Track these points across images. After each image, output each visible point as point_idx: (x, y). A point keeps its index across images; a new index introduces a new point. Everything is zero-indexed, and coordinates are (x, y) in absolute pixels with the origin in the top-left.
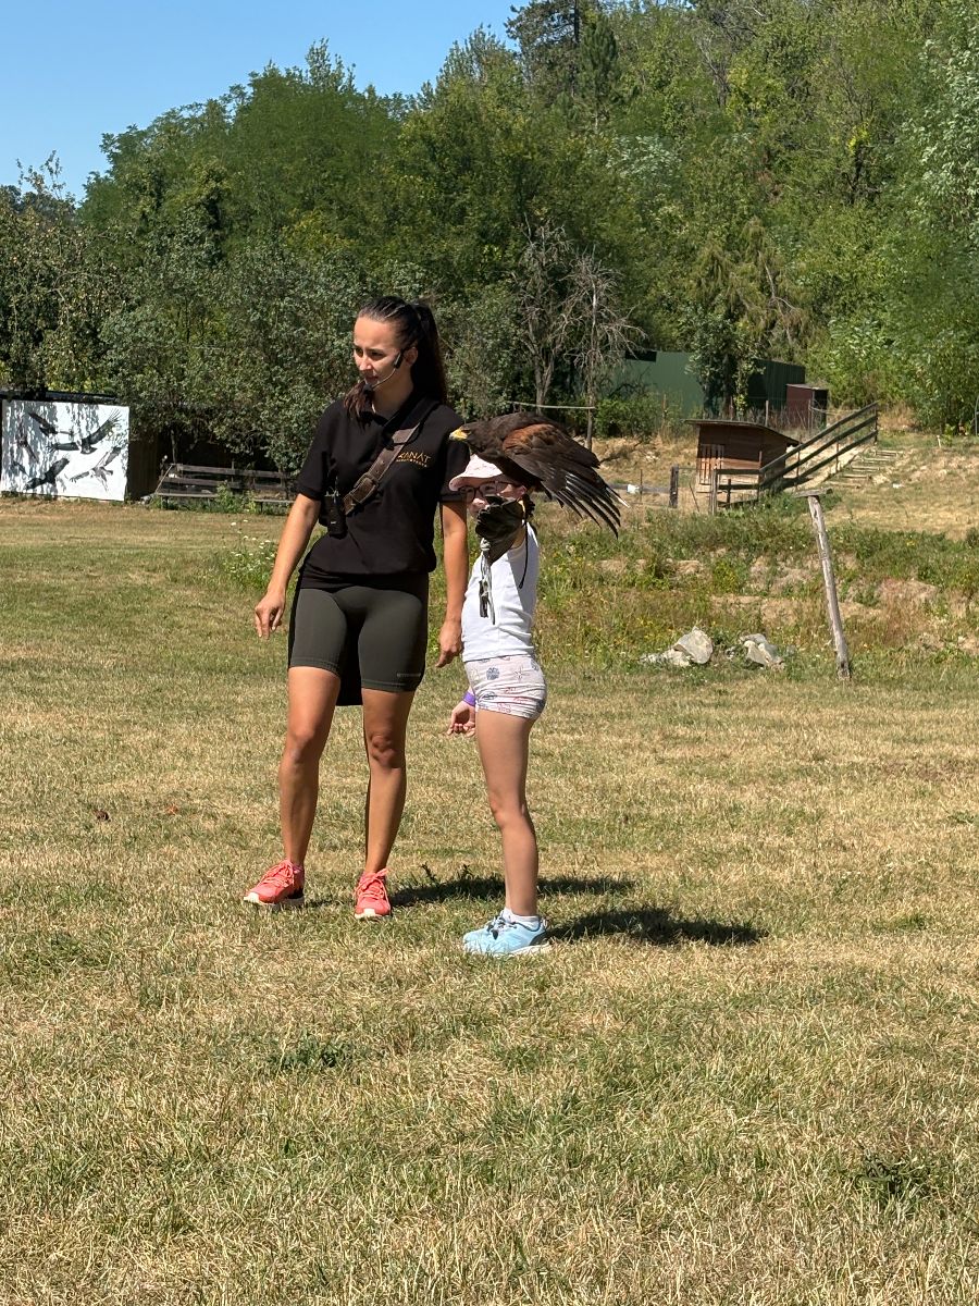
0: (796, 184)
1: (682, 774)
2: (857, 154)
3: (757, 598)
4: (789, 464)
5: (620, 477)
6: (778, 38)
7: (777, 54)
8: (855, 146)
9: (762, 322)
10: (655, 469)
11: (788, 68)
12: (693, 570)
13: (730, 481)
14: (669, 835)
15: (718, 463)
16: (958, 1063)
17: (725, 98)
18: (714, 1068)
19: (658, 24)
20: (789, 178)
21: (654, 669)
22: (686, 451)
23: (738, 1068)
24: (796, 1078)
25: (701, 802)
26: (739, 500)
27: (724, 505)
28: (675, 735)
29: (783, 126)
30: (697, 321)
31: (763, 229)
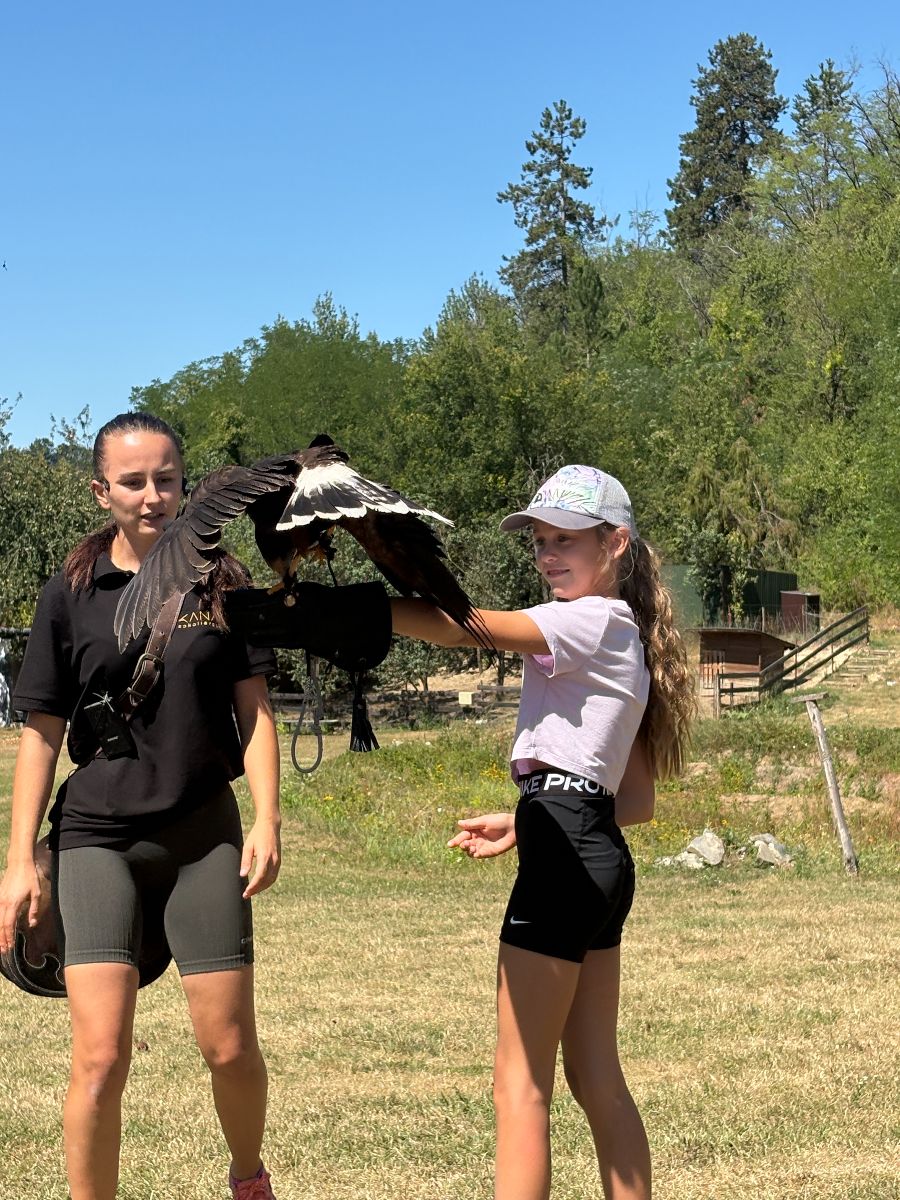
0: (778, 406)
1: (700, 978)
2: (834, 374)
3: (765, 796)
4: (787, 666)
6: (754, 273)
7: (753, 287)
8: (830, 369)
9: (754, 534)
11: (765, 300)
12: (701, 772)
13: (732, 684)
14: (691, 1042)
15: (722, 667)
17: (707, 329)
19: (640, 266)
20: (770, 400)
21: (670, 872)
25: (720, 1007)
26: (742, 702)
27: (728, 707)
28: (692, 938)
29: (763, 353)
30: (692, 537)
31: (749, 448)
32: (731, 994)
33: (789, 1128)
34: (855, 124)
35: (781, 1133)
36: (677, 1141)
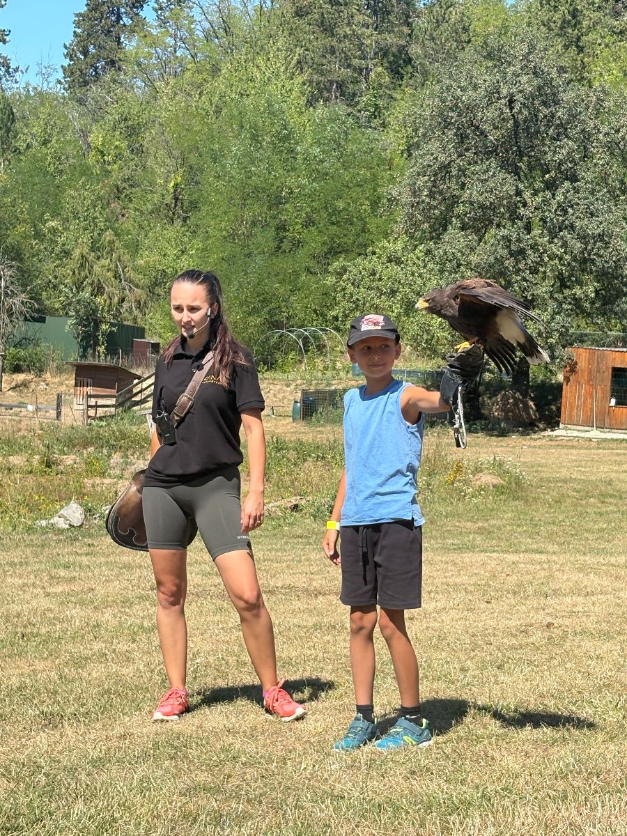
0: (136, 210)
1: (62, 603)
2: (175, 191)
3: (115, 480)
4: (135, 391)
5: (22, 400)
6: (122, 116)
7: (122, 125)
8: (173, 187)
9: (116, 298)
10: (46, 394)
11: (129, 135)
12: (72, 462)
13: (96, 402)
14: (52, 646)
15: (90, 390)
16: (238, 797)
17: (88, 152)
18: (76, 812)
19: (42, 104)
20: (131, 206)
21: (45, 531)
22: (67, 382)
23: (93, 811)
24: (131, 815)
25: (75, 622)
26: (103, 415)
27: (94, 418)
28: (58, 576)
29: (126, 172)
30: (72, 297)
31: (115, 238)
32: (82, 614)
33: (117, 702)
34: (195, 18)
35: (111, 706)
36: (38, 713)
